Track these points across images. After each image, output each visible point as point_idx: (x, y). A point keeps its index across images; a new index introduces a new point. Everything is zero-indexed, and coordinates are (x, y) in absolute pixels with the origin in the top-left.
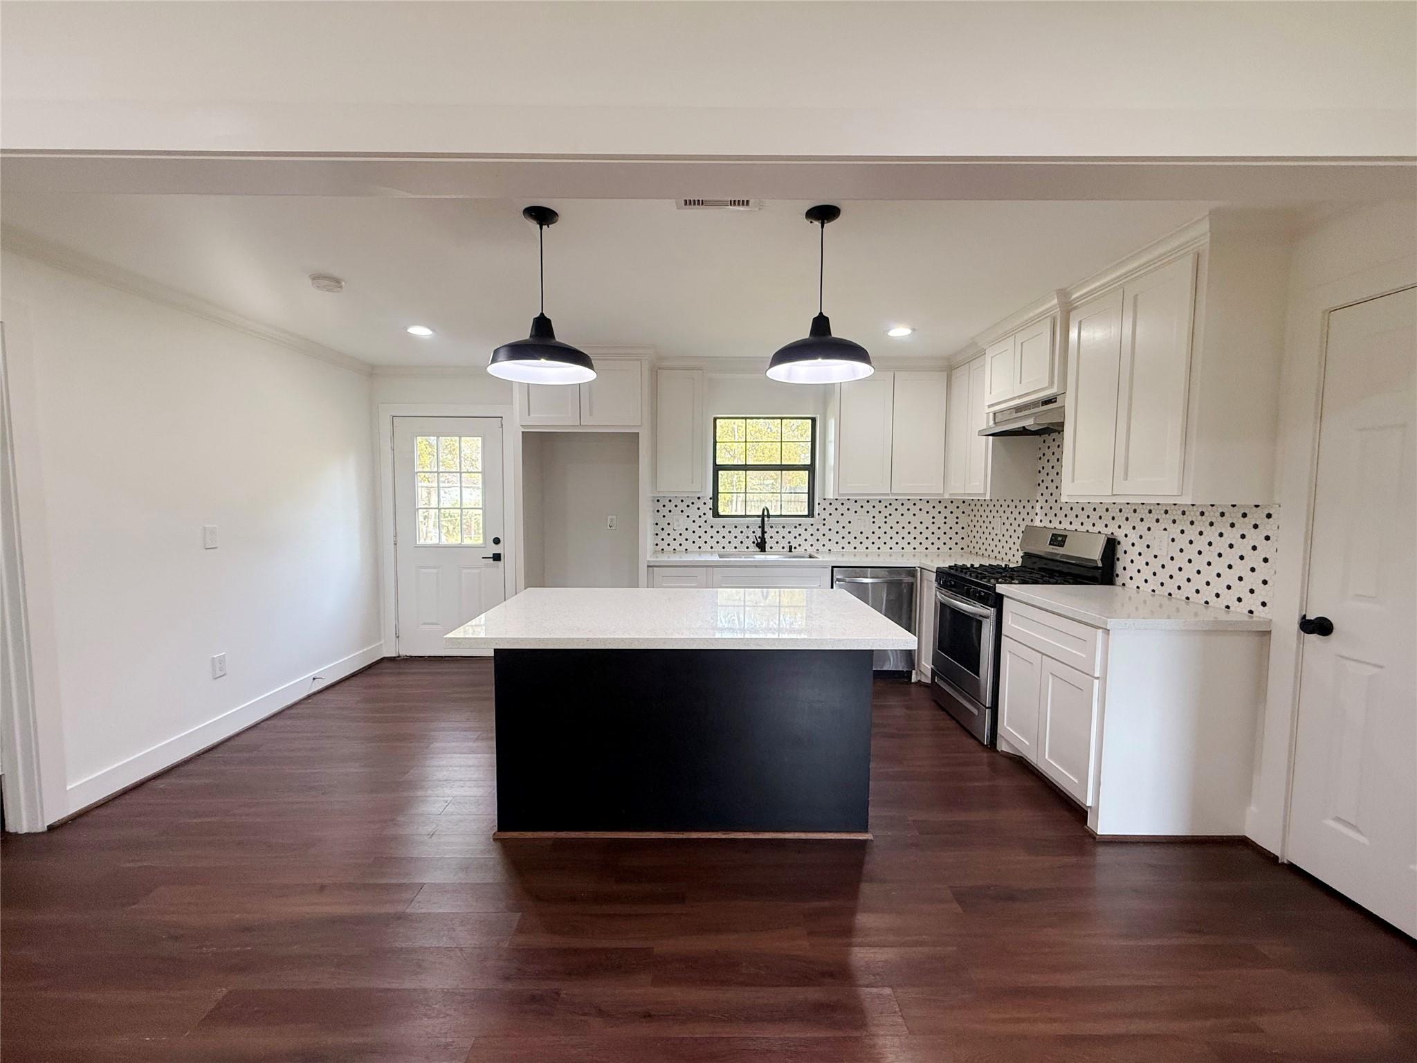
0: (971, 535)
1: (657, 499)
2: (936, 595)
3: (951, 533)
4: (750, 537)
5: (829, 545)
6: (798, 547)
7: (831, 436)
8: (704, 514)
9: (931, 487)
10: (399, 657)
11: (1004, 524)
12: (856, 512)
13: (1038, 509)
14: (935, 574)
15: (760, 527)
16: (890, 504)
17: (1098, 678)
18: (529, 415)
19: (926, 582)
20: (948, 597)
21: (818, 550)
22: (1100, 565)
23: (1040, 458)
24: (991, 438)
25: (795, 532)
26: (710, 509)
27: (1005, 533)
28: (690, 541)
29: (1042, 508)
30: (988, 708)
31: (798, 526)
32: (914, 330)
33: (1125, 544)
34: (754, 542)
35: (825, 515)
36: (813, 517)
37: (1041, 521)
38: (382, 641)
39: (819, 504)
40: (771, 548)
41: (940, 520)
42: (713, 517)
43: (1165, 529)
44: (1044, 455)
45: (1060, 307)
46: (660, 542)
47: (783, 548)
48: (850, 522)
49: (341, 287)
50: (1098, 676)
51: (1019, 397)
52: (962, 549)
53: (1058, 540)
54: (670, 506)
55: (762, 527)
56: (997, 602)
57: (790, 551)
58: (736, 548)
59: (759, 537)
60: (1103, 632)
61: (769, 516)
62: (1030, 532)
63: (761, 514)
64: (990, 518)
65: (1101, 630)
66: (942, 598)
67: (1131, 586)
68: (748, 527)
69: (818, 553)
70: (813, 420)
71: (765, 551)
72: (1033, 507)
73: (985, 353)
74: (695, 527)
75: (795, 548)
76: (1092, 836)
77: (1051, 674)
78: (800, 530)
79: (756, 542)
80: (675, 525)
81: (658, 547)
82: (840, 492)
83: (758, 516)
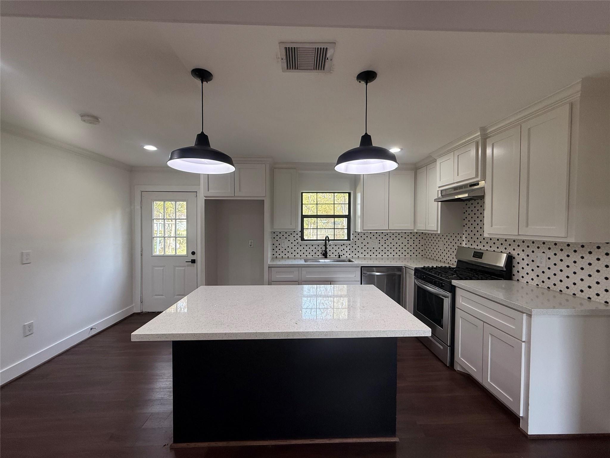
0: (427, 249)
1: (273, 232)
2: (415, 282)
3: (417, 248)
4: (320, 251)
5: (358, 254)
6: (343, 255)
7: (359, 201)
8: (297, 239)
9: (407, 225)
10: (142, 312)
11: (445, 244)
12: (371, 238)
13: (464, 238)
14: (414, 271)
15: (324, 246)
16: (387, 234)
17: (524, 342)
18: (208, 191)
19: (408, 274)
20: (422, 284)
21: (352, 257)
22: (505, 269)
23: (464, 213)
24: (440, 202)
25: (342, 248)
26: (300, 237)
27: (445, 249)
28: (290, 253)
29: (466, 238)
30: (449, 346)
31: (343, 245)
32: (402, 149)
33: (518, 259)
34: (321, 253)
35: (356, 239)
36: (350, 240)
37: (466, 244)
38: (134, 305)
39: (353, 234)
40: (330, 256)
41: (411, 242)
42: (301, 240)
43: (544, 252)
44: (466, 211)
45: (481, 137)
46: (275, 253)
47: (336, 256)
48: (368, 243)
49: (99, 122)
50: (524, 340)
51: (457, 183)
52: (422, 256)
53: (478, 255)
54: (281, 235)
55: (325, 245)
56: (453, 290)
57: (339, 257)
58: (312, 256)
59: (324, 251)
60: (526, 315)
61: (329, 240)
62: (460, 249)
63: (324, 239)
64: (437, 241)
65: (525, 314)
66: (418, 283)
67: (523, 281)
68: (318, 246)
69: (352, 258)
70: (350, 194)
71: (327, 258)
72: (461, 237)
73: (436, 161)
74: (292, 246)
75: (342, 256)
76: (524, 435)
77: (490, 334)
78: (344, 247)
79: (322, 253)
80: (283, 245)
81: (274, 256)
82: (364, 229)
83: (323, 240)
